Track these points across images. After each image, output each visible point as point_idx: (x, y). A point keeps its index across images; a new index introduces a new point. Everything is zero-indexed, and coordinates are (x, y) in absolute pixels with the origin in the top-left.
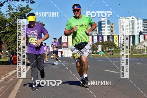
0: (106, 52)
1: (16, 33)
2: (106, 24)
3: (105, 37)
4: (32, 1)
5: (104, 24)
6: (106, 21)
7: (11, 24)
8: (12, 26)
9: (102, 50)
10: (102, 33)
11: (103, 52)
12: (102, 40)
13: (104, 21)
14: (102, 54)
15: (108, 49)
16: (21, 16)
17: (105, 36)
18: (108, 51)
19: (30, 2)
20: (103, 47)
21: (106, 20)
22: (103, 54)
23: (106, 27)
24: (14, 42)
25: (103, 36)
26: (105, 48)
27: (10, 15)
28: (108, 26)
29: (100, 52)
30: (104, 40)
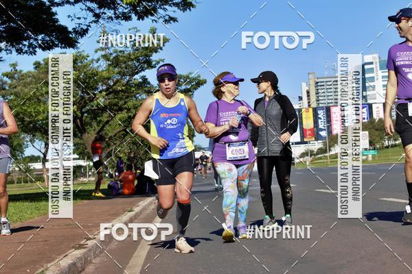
0: (380, 149)
1: (125, 108)
2: (377, 71)
3: (378, 108)
4: (167, 18)
5: (372, 70)
6: (378, 64)
7: (111, 87)
8: (116, 92)
9: (371, 143)
10: (368, 97)
11: (374, 149)
12: (370, 117)
13: (372, 63)
14: (370, 156)
15: (387, 142)
16: (138, 60)
17: (377, 105)
18: (387, 147)
19: (162, 20)
20: (374, 137)
21: (378, 61)
22: (373, 156)
23: (377, 79)
24: (123, 134)
25: (370, 106)
26: (378, 139)
27: (108, 60)
28: (383, 77)
29: (366, 149)
30: (375, 116)
